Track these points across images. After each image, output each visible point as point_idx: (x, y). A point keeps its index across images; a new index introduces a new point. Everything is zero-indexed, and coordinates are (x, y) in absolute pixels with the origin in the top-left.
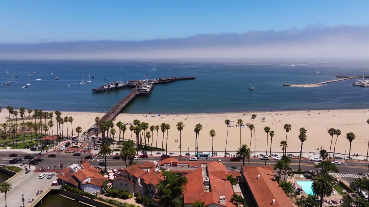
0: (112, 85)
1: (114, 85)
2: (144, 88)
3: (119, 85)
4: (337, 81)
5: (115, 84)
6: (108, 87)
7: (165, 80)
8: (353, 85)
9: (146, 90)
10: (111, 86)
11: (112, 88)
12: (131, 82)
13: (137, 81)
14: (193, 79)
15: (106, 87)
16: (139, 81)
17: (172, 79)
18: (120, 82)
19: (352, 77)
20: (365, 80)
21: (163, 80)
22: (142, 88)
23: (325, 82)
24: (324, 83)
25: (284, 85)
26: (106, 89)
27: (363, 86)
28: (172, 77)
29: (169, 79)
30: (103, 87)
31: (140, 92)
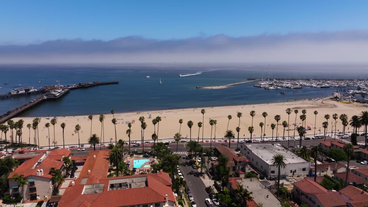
0: (22, 90)
1: (24, 91)
2: (54, 93)
3: (30, 91)
4: (245, 83)
5: (26, 90)
6: (17, 93)
7: (84, 85)
8: (254, 86)
9: (55, 95)
10: (20, 91)
11: (20, 94)
12: (46, 87)
13: (52, 86)
14: (117, 83)
15: (14, 93)
16: (54, 87)
17: (93, 83)
18: (32, 88)
19: (260, 80)
20: (264, 82)
21: (83, 85)
22: (51, 93)
23: (234, 84)
24: (232, 85)
25: (197, 88)
26: (14, 95)
27: (261, 87)
28: (93, 82)
29: (89, 84)
30: (10, 93)
31: (49, 97)
